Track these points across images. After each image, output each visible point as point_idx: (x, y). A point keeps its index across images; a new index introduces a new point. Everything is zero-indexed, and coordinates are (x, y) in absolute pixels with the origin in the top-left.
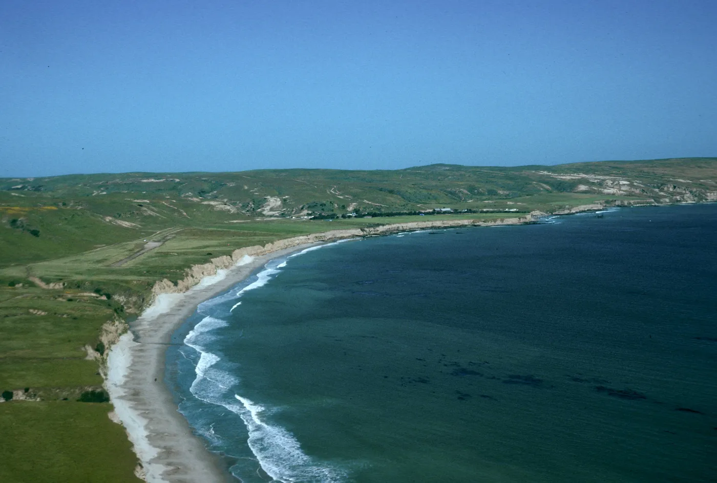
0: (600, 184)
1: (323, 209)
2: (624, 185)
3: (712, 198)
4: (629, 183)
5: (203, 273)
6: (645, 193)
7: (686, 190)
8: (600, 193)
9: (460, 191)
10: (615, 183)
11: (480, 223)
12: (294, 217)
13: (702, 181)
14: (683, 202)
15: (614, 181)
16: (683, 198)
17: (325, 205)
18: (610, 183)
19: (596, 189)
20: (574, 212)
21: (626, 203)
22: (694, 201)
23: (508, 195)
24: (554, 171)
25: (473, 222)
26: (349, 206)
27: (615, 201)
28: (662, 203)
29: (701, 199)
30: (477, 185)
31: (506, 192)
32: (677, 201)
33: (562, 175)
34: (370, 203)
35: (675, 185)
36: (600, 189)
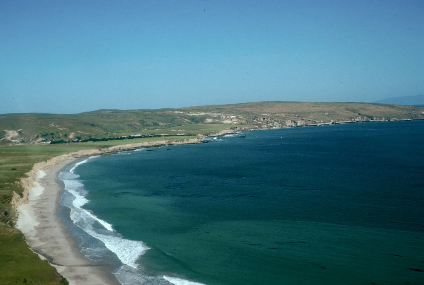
0: (219, 118)
1: (53, 137)
2: (233, 118)
3: (289, 124)
4: (236, 117)
5: (28, 185)
6: (249, 123)
7: (272, 120)
8: (221, 123)
9: (135, 124)
10: (228, 117)
11: (174, 143)
12: (36, 143)
13: (277, 114)
14: (274, 127)
15: (226, 116)
16: (273, 125)
17: (54, 134)
18: (224, 117)
19: (218, 121)
20: (220, 135)
21: (243, 129)
22: (280, 126)
23: (166, 125)
24: (184, 111)
25: (169, 142)
26: (69, 135)
27: (236, 128)
28: (262, 128)
29: (283, 125)
30: (145, 120)
31: (165, 124)
32: (271, 127)
33: (191, 113)
34: (83, 132)
35: (264, 117)
36: (221, 121)
